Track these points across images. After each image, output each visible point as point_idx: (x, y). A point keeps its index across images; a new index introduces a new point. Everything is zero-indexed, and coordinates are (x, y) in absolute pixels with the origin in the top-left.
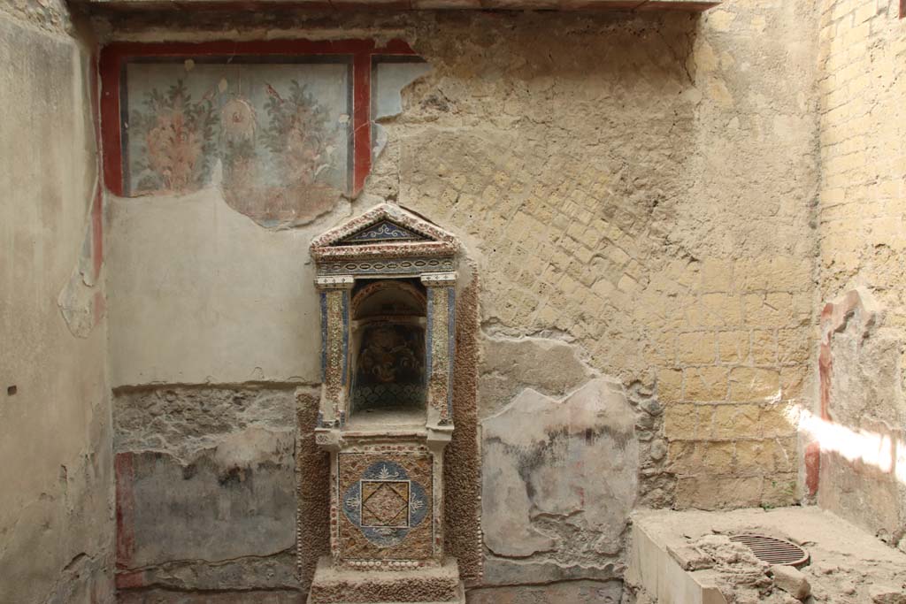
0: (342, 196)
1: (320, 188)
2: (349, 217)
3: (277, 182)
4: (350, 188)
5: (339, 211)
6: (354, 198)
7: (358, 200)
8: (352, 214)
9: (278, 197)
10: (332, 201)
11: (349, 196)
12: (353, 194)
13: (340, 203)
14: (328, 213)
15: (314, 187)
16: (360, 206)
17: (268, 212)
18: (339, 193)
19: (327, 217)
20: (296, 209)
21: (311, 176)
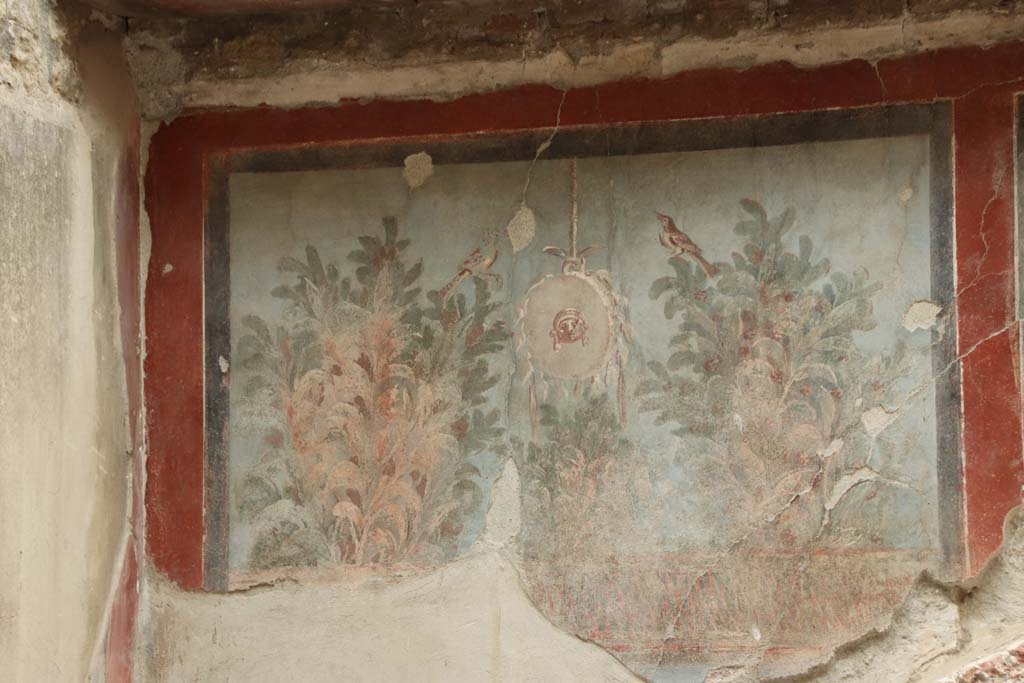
0: (925, 580)
1: (846, 553)
2: (955, 652)
3: (698, 534)
4: (951, 552)
5: (918, 633)
6: (968, 586)
7: (984, 597)
8: (963, 643)
9: (701, 583)
10: (890, 598)
11: (949, 579)
12: (967, 573)
13: (916, 603)
14: (876, 637)
15: (825, 550)
16: (995, 617)
17: (670, 632)
18: (914, 569)
19: (870, 652)
20: (766, 625)
21: (816, 510)
